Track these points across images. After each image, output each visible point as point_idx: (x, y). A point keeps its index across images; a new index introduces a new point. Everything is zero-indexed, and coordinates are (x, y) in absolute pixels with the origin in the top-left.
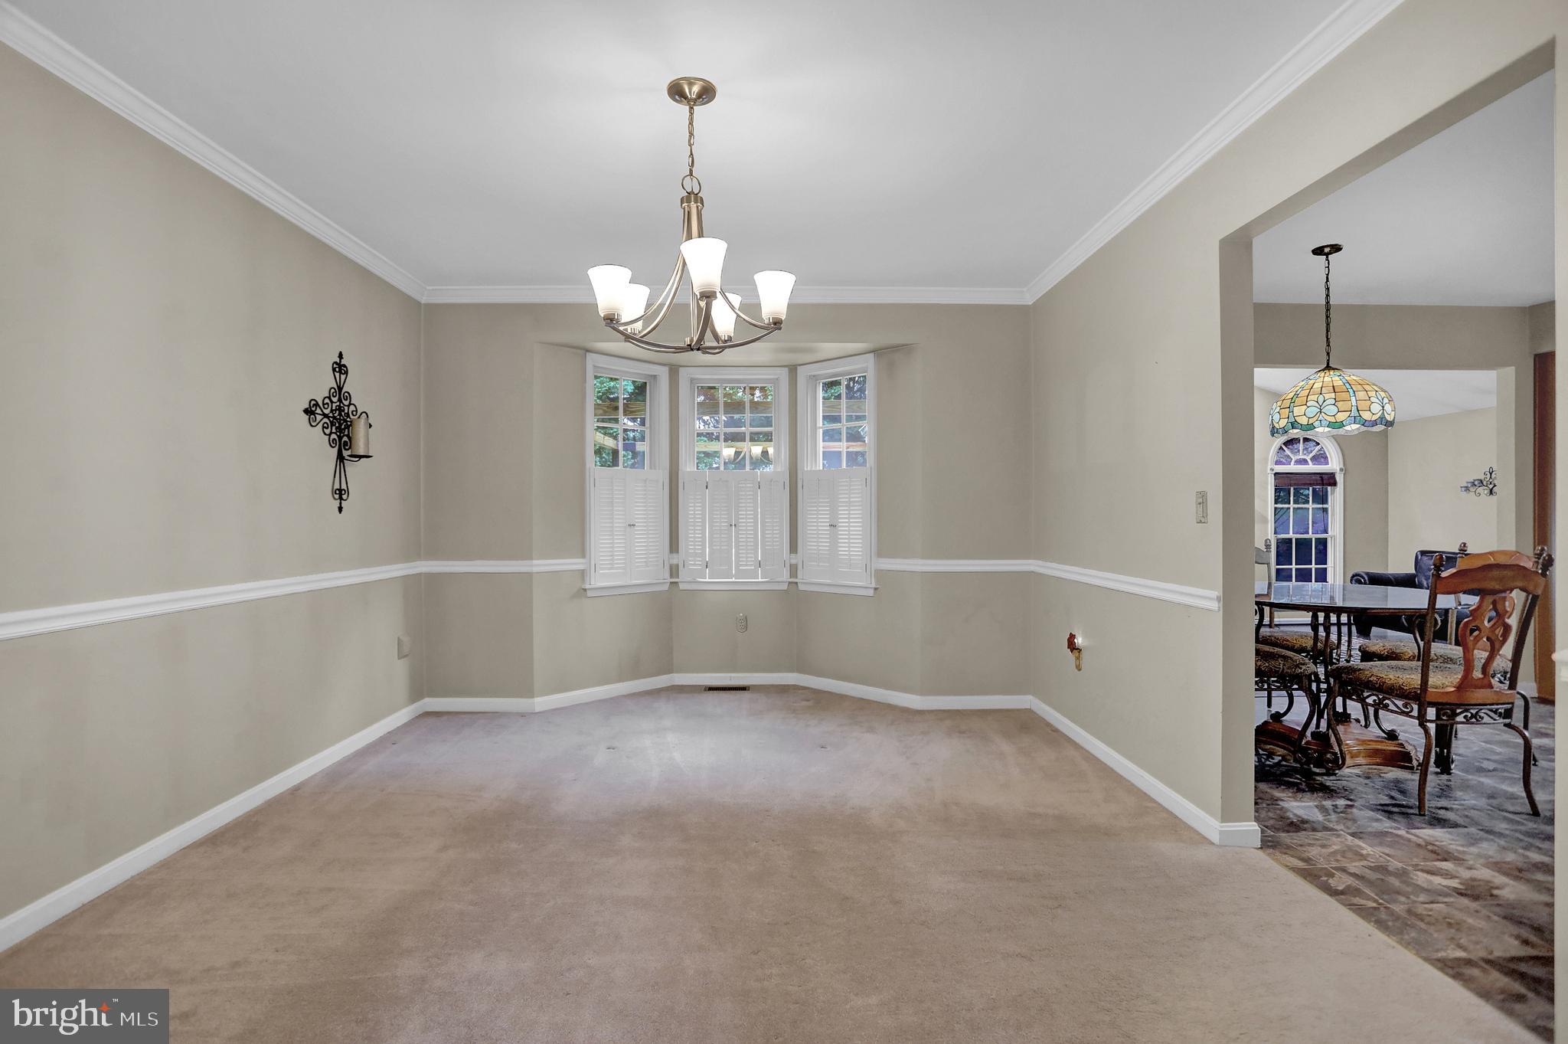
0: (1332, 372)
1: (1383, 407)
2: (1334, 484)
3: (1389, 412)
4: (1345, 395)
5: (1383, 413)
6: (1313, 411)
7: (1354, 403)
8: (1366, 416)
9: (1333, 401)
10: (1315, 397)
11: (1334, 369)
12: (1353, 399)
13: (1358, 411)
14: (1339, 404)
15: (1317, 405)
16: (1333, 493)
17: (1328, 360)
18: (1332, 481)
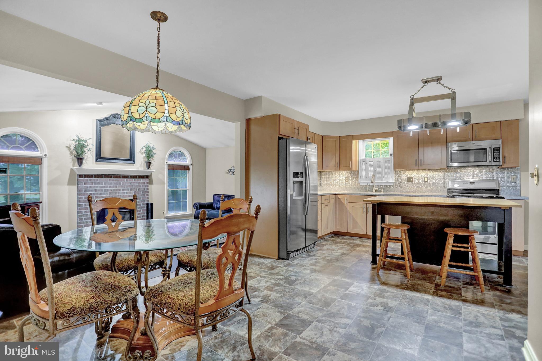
0: (157, 90)
1: (183, 114)
2: (189, 169)
3: (187, 118)
4: (162, 102)
5: (183, 118)
6: (142, 109)
7: (167, 108)
8: (173, 117)
9: (154, 105)
10: (144, 101)
11: (159, 89)
12: (166, 105)
13: (169, 113)
14: (157, 107)
15: (145, 106)
16: (188, 173)
17: (157, 84)
18: (188, 168)
